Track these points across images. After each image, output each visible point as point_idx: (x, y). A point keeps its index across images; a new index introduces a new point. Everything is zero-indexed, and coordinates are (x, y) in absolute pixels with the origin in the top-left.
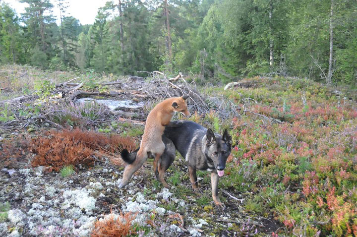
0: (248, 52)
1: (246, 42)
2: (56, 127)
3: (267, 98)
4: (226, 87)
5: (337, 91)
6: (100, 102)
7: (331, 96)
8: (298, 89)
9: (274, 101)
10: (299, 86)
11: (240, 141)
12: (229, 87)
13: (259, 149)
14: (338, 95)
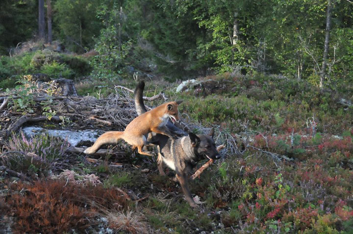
0: (201, 25)
1: (198, 8)
2: (20, 177)
3: (252, 115)
4: (180, 87)
5: (343, 100)
6: (54, 133)
7: (337, 109)
8: (289, 96)
9: (263, 119)
10: (290, 91)
11: (259, 195)
12: (184, 88)
13: (286, 207)
14: (346, 107)
